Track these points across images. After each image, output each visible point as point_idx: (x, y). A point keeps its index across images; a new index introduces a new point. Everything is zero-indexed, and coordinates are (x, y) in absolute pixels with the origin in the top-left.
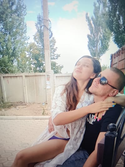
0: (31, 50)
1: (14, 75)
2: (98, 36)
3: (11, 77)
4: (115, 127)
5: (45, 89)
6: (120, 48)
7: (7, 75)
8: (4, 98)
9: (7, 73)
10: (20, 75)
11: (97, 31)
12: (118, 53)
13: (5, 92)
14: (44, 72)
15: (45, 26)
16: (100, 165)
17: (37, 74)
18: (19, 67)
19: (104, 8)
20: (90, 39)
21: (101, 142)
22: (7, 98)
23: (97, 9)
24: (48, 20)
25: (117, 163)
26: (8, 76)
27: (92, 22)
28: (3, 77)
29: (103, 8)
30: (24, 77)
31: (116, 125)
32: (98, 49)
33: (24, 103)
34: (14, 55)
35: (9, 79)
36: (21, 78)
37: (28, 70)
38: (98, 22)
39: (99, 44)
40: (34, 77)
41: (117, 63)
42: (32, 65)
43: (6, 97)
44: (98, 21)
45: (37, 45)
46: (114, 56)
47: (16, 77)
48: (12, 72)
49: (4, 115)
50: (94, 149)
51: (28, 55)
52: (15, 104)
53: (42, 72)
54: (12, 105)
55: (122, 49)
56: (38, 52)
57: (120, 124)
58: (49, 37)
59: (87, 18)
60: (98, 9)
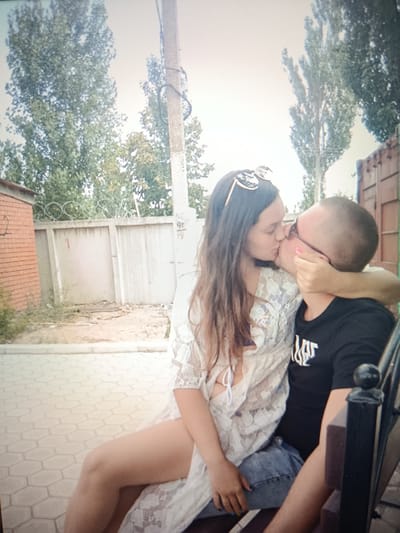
0: (133, 154)
1: (86, 225)
2: (321, 110)
3: (76, 229)
4: (375, 376)
5: (172, 263)
6: (381, 142)
7: (64, 225)
8: (57, 292)
9: (64, 218)
10: (102, 224)
11: (318, 97)
12: (378, 158)
13: (59, 274)
14: (170, 214)
15: (171, 86)
16: (335, 492)
17: (150, 220)
18: (100, 201)
19: (334, 33)
20: (298, 120)
21: (335, 420)
22: (66, 290)
23: (314, 37)
24: (178, 71)
25: (387, 484)
26: (69, 226)
27: (301, 72)
28: (55, 230)
29: (331, 33)
30: (113, 230)
31: (380, 368)
32: (321, 148)
33: (113, 306)
34: (83, 166)
35: (71, 236)
36: (104, 232)
37: (125, 208)
38: (319, 72)
39: (325, 134)
40: (142, 229)
41: (374, 185)
42: (136, 197)
43: (60, 287)
44: (319, 69)
45: (149, 138)
46: (365, 165)
47: (92, 229)
48: (80, 216)
49: (56, 342)
50: (316, 443)
51: (124, 167)
52: (87, 307)
53: (162, 215)
54: (78, 311)
55: (389, 145)
56: (152, 158)
57: (392, 364)
58: (183, 117)
59: (288, 62)
60: (318, 38)
